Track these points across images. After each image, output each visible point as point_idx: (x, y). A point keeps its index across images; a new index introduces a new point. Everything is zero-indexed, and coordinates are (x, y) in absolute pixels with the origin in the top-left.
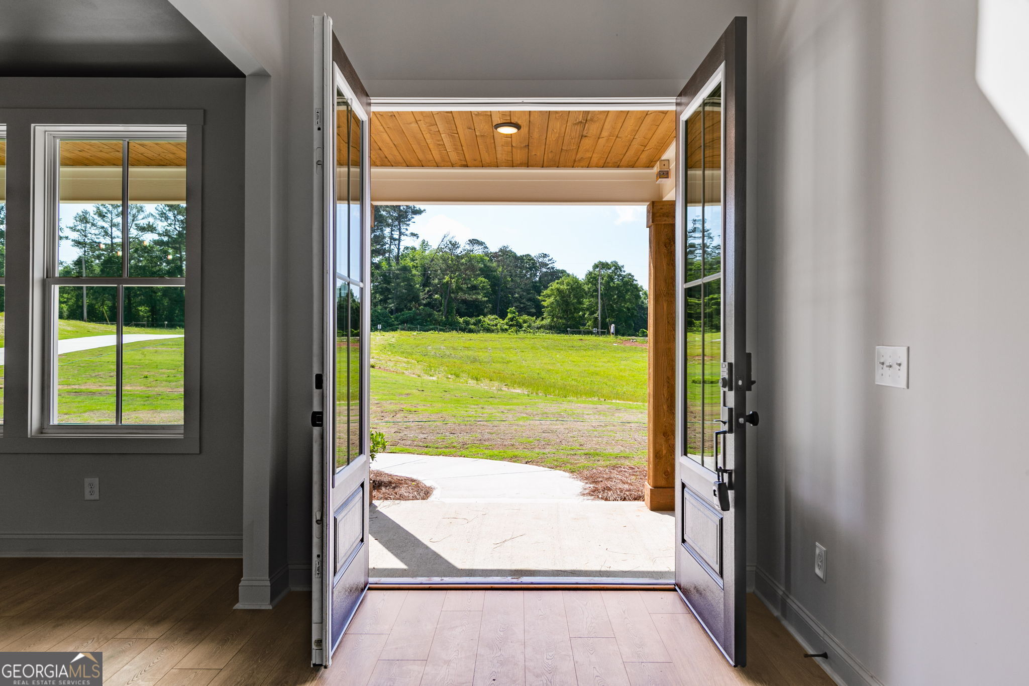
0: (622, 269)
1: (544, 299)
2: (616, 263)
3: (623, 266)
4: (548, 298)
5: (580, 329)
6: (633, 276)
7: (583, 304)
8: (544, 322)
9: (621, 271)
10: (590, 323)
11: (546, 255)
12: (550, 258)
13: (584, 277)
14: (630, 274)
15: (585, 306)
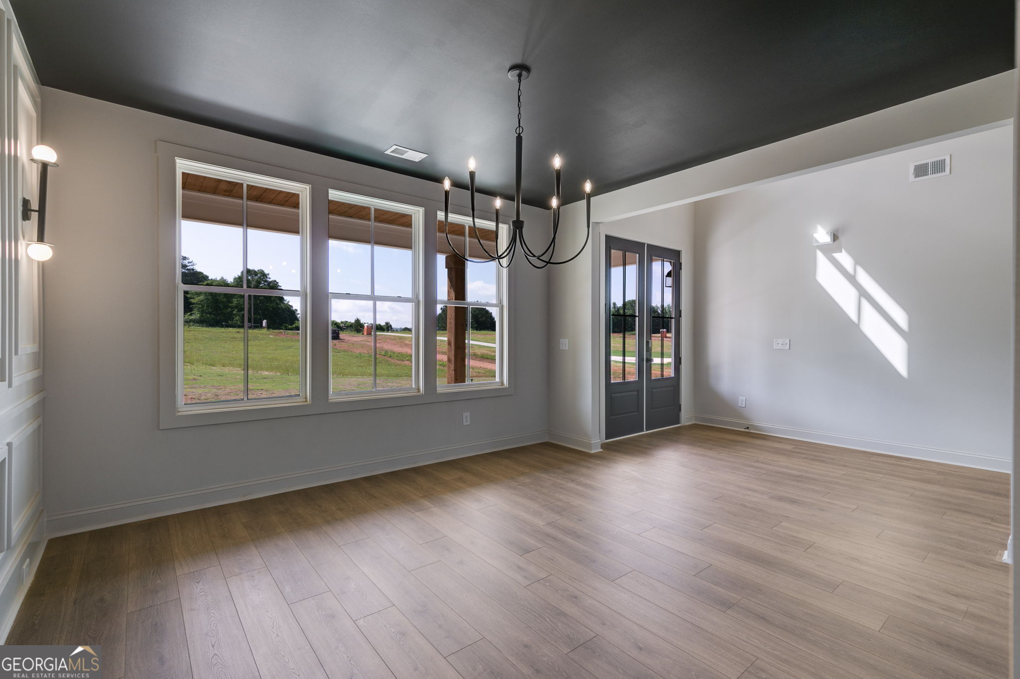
0: (268, 276)
1: (192, 297)
2: (263, 271)
3: (268, 274)
4: (196, 296)
5: (229, 323)
6: (278, 283)
7: (232, 303)
8: (193, 317)
9: (267, 277)
10: (237, 318)
11: (185, 257)
12: (190, 261)
13: (232, 281)
14: (275, 281)
15: (234, 304)
